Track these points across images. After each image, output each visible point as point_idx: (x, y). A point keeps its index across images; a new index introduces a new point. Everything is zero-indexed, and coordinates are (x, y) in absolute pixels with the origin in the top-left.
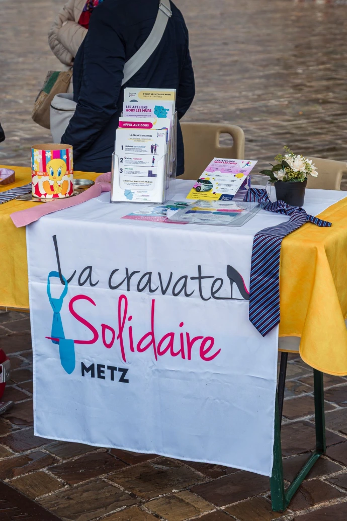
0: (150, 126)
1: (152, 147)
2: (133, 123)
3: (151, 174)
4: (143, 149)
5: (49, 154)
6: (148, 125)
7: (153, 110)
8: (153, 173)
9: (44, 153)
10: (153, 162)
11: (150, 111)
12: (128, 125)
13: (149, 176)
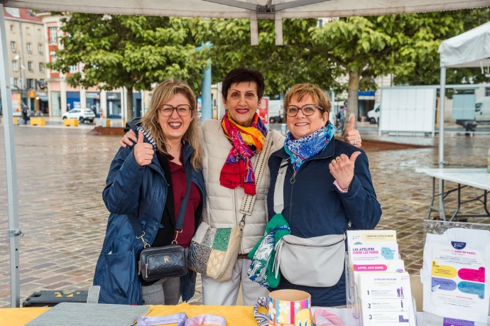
0: (385, 268)
1: (398, 291)
2: (367, 266)
3: (401, 319)
4: (389, 293)
5: (297, 305)
6: (382, 268)
7: (380, 252)
8: (405, 318)
9: (292, 304)
10: (402, 306)
11: (377, 252)
12: (363, 268)
13: (400, 321)
